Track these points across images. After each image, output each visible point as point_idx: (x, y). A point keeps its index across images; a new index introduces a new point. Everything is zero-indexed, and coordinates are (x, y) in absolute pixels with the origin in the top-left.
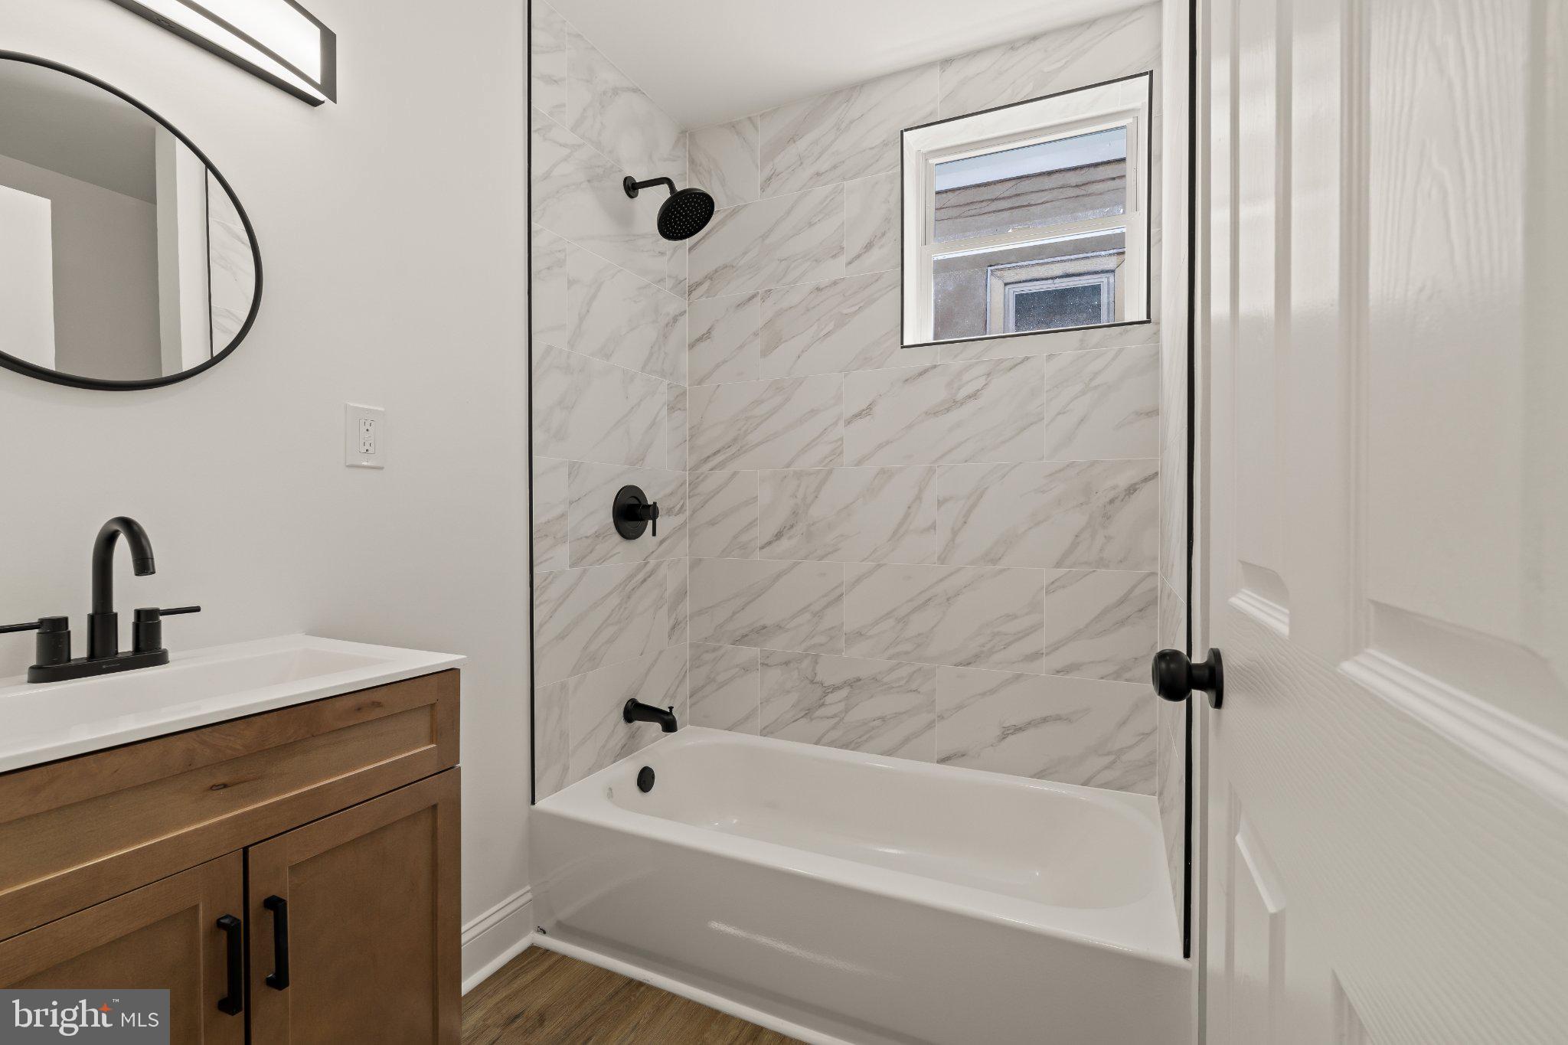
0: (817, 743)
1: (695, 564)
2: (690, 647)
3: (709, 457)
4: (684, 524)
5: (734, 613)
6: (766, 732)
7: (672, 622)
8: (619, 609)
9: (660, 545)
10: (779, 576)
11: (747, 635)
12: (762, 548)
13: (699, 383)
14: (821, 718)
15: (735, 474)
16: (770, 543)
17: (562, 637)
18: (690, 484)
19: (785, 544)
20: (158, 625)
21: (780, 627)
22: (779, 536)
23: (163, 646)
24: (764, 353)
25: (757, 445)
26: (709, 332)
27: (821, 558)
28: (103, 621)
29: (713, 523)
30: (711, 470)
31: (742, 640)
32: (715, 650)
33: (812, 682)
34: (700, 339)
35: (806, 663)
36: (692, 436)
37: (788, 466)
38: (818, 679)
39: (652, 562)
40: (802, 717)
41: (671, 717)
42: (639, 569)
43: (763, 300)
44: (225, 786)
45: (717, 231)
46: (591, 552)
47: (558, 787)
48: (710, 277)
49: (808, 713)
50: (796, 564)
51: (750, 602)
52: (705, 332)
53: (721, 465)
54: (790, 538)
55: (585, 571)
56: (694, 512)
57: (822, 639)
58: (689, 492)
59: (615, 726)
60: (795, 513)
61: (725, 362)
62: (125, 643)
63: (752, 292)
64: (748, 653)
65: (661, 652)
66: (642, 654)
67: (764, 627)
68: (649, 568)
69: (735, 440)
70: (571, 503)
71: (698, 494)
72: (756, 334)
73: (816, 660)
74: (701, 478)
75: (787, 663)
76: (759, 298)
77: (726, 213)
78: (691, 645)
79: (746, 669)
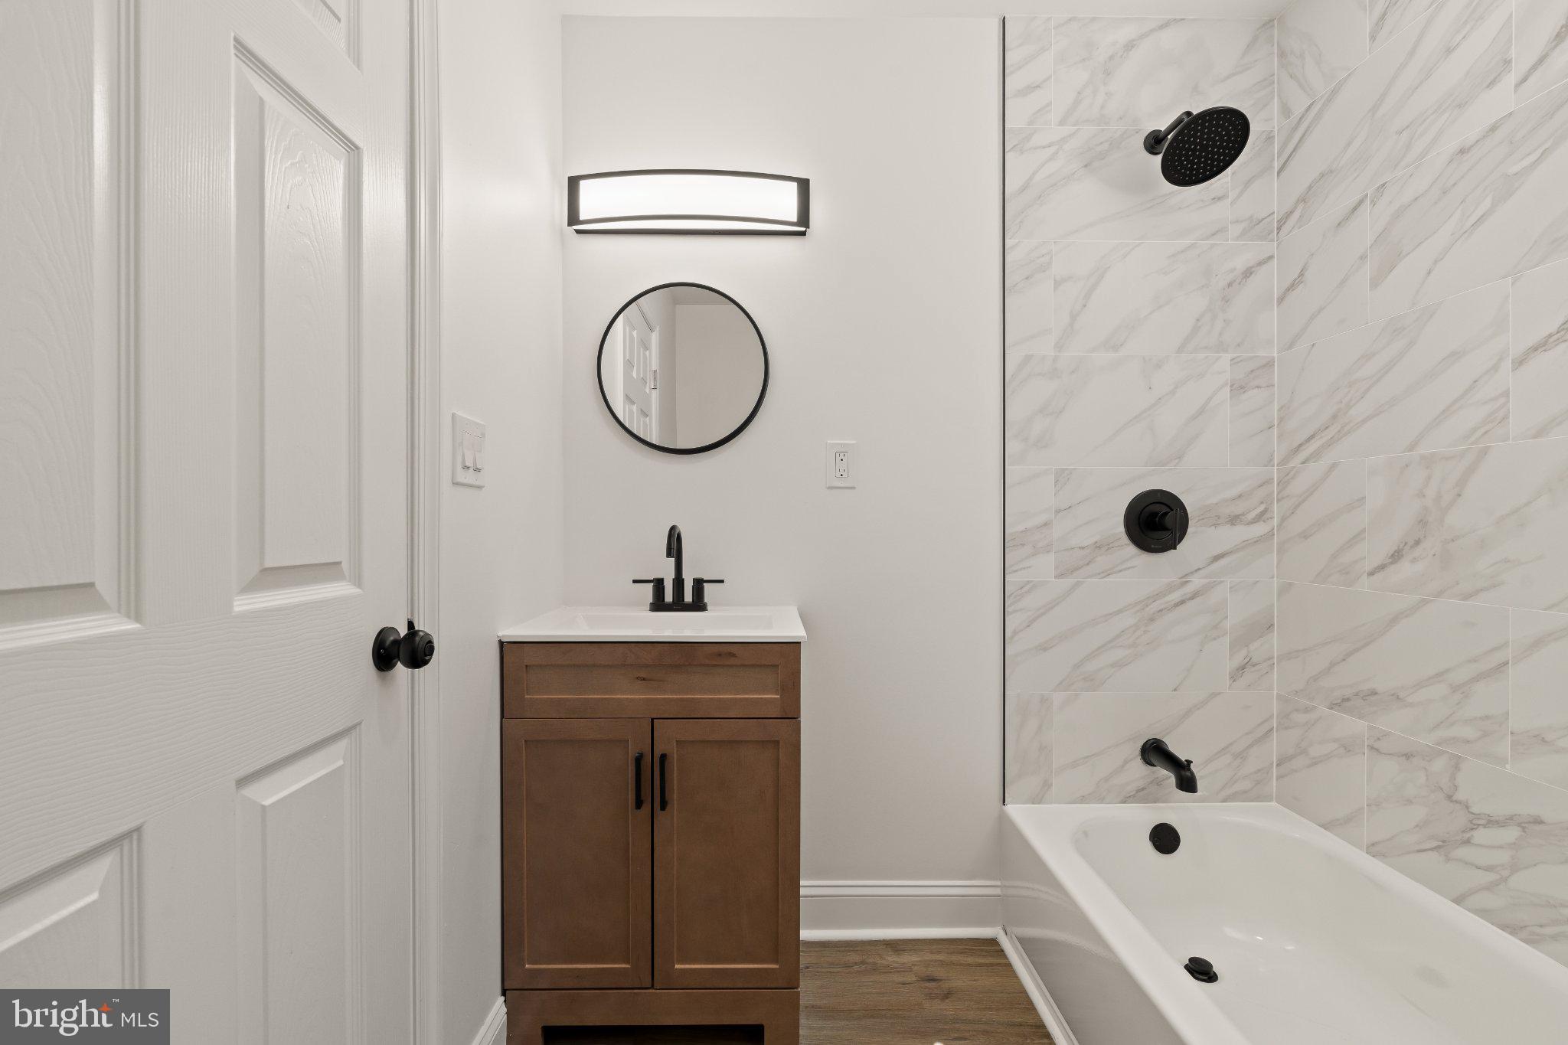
0: (1458, 900)
1: (1285, 589)
2: (1277, 698)
3: (1301, 445)
4: (1270, 535)
5: (1332, 665)
6: (1374, 849)
7: (1239, 659)
8: (1135, 631)
9: (1212, 562)
10: (1394, 620)
11: (1348, 700)
12: (1371, 574)
13: (1291, 346)
14: (1466, 863)
15: (1333, 466)
16: (1382, 567)
17: (1044, 648)
18: (1278, 484)
19: (1406, 569)
20: (703, 588)
21: (1398, 698)
22: (1396, 556)
23: (705, 601)
24: (1375, 283)
25: (1364, 421)
26: (1301, 275)
27: (1466, 597)
28: (679, 582)
29: (1305, 536)
30: (1303, 463)
31: (1341, 704)
32: (1307, 710)
33: (1449, 797)
34: (1292, 287)
35: (1439, 765)
36: (1281, 420)
37: (1412, 447)
38: (1460, 796)
39: (1196, 582)
40: (1432, 849)
41: (1188, 774)
42: (1171, 588)
43: (1374, 203)
44: (644, 679)
45: (1311, 132)
46: (1088, 564)
47: (1037, 799)
48: (1303, 200)
49: (1443, 846)
50: (1424, 602)
51: (1357, 650)
52: (1296, 276)
53: (1316, 455)
54: (1414, 561)
55: (1077, 584)
56: (1283, 519)
57: (1468, 732)
58: (1278, 494)
59: (1126, 762)
60: (1422, 522)
61: (1321, 310)
62: (688, 597)
63: (1358, 197)
64: (1351, 725)
65: (1214, 695)
66: (1175, 690)
67: (1374, 693)
68: (1189, 589)
69: (1335, 417)
70: (1058, 511)
71: (1288, 496)
72: (1363, 258)
73: (1456, 764)
74: (1292, 473)
75: (1408, 756)
76: (1368, 201)
77: (1323, 101)
78: (1279, 697)
79: (1348, 747)
